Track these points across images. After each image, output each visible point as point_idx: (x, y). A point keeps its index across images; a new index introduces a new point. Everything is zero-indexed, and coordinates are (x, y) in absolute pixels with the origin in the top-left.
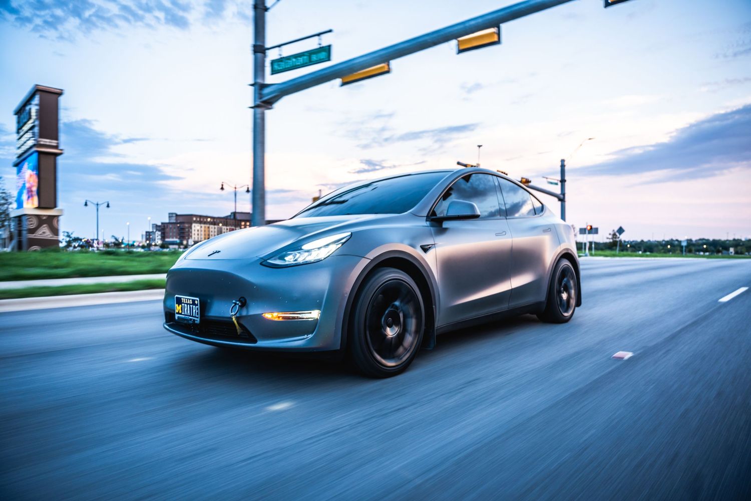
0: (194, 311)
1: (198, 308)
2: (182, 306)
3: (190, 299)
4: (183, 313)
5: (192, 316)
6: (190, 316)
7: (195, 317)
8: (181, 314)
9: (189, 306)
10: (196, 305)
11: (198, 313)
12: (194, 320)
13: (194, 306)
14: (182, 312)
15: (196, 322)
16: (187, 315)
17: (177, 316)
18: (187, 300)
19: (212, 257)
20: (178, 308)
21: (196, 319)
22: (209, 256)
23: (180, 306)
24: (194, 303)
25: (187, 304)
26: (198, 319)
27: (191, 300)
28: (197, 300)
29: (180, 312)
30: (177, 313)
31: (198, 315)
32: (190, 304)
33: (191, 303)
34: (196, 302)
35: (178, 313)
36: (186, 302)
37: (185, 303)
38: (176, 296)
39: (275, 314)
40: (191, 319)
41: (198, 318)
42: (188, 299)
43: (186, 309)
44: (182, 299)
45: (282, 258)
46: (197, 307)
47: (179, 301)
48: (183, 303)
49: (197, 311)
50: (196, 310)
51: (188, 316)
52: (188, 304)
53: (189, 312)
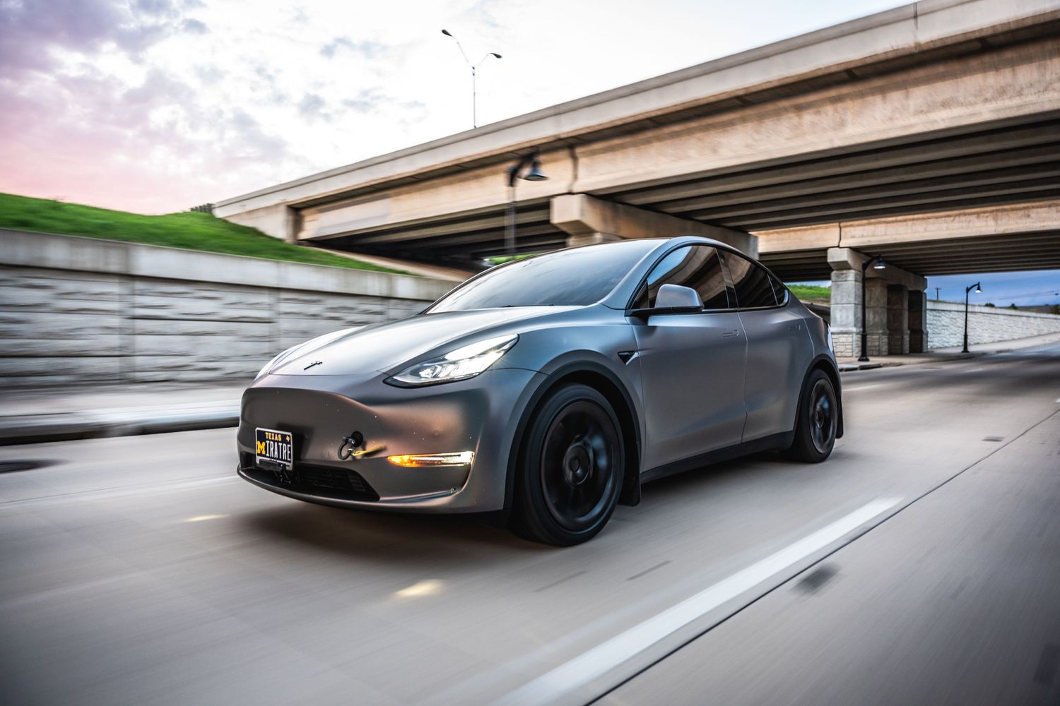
0: (284, 452)
2: (266, 444)
3: (278, 434)
4: (268, 455)
5: (282, 460)
6: (278, 459)
7: (287, 461)
8: (265, 456)
10: (287, 443)
12: (285, 465)
13: (284, 445)
14: (266, 453)
15: (287, 468)
16: (274, 458)
17: (258, 458)
19: (310, 372)
20: (260, 447)
22: (305, 369)
24: (284, 441)
26: (291, 465)
27: (280, 436)
28: (289, 436)
30: (258, 455)
31: (290, 457)
33: (280, 440)
34: (288, 439)
36: (273, 438)
37: (271, 440)
38: (258, 429)
39: (406, 458)
40: (280, 464)
41: (290, 462)
42: (275, 434)
43: (272, 449)
44: (267, 434)
45: (416, 373)
46: (289, 446)
47: (262, 437)
48: (268, 440)
49: (289, 452)
50: (287, 450)
52: (276, 441)
53: (276, 453)
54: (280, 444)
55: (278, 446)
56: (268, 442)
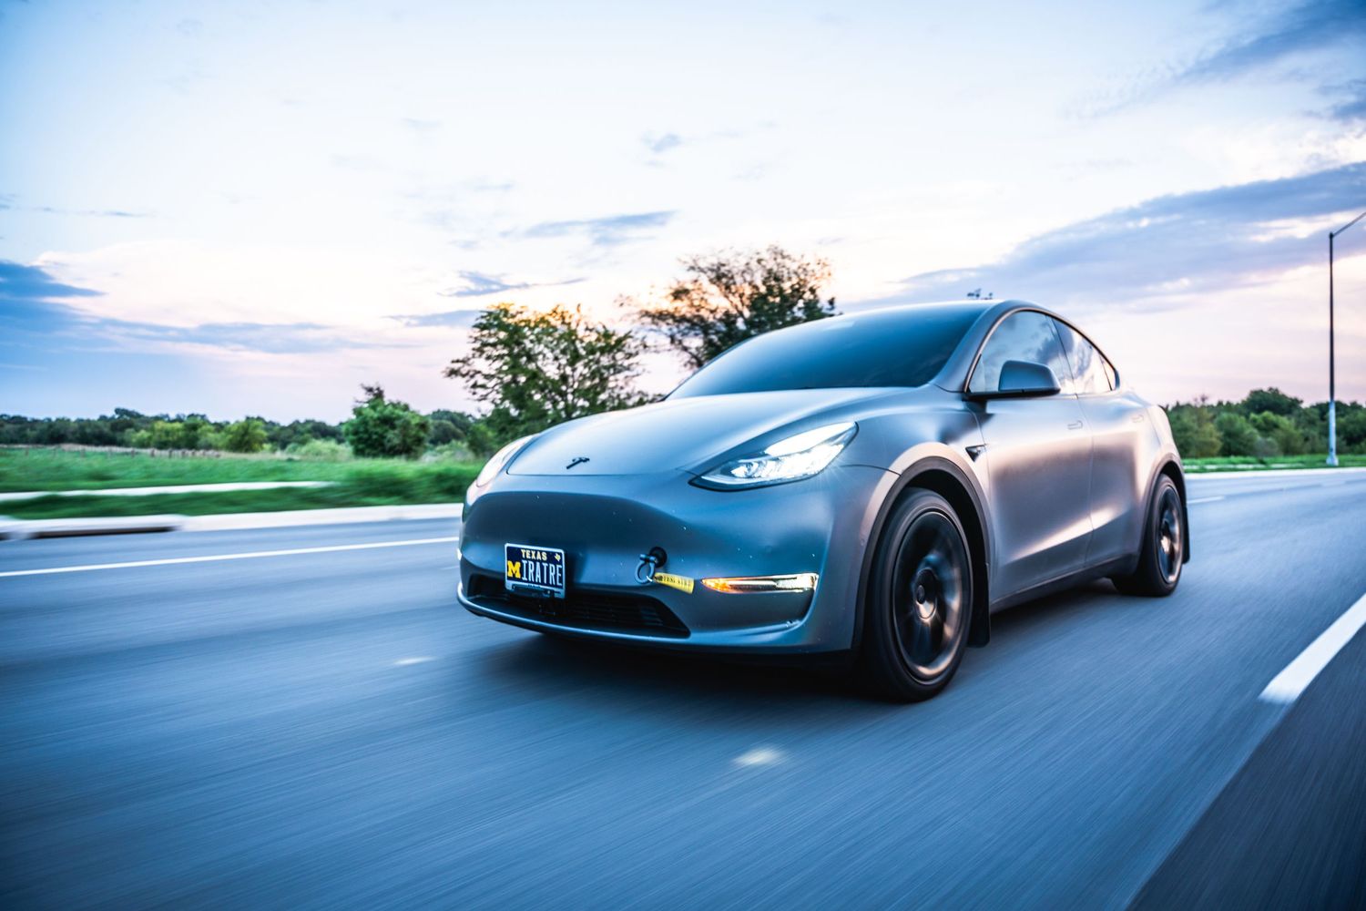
0: (552, 574)
1: (561, 570)
2: (522, 564)
3: (541, 552)
4: (524, 578)
5: (548, 584)
6: (543, 583)
7: (556, 586)
8: (520, 580)
9: (538, 564)
10: (555, 562)
11: (561, 578)
12: (552, 592)
13: (551, 565)
14: (522, 575)
15: (556, 595)
16: (535, 583)
17: (509, 584)
18: (533, 553)
19: (575, 470)
20: (512, 569)
21: (555, 589)
22: (568, 468)
23: (518, 564)
24: (551, 558)
25: (535, 561)
26: (562, 591)
27: (544, 554)
28: (560, 554)
29: (518, 576)
30: (509, 578)
31: (561, 581)
32: (541, 561)
33: (545, 558)
34: (558, 557)
35: (514, 578)
36: (533, 557)
37: (531, 560)
38: (507, 545)
39: (722, 581)
40: (546, 591)
41: (561, 587)
42: (536, 551)
43: (531, 571)
44: (523, 551)
45: (727, 472)
46: (558, 566)
47: (515, 556)
48: (526, 559)
49: (558, 575)
50: (555, 572)
51: (538, 583)
52: (539, 561)
53: (538, 576)
54: (545, 565)
55: (542, 567)
56: (525, 562)
